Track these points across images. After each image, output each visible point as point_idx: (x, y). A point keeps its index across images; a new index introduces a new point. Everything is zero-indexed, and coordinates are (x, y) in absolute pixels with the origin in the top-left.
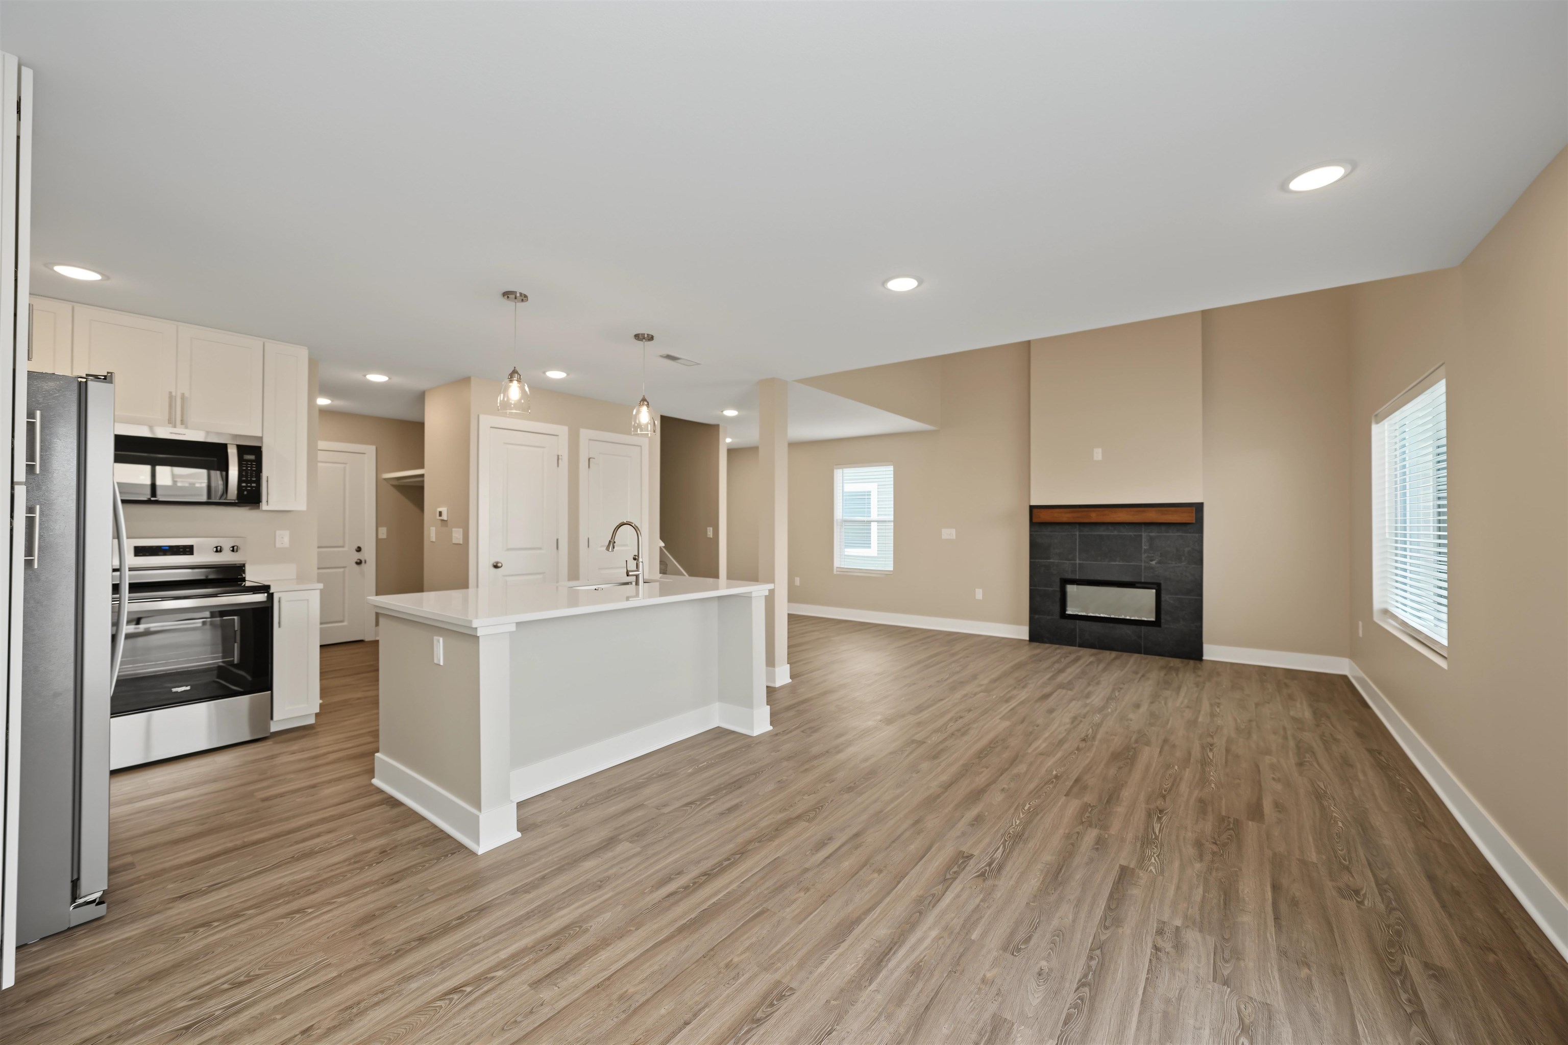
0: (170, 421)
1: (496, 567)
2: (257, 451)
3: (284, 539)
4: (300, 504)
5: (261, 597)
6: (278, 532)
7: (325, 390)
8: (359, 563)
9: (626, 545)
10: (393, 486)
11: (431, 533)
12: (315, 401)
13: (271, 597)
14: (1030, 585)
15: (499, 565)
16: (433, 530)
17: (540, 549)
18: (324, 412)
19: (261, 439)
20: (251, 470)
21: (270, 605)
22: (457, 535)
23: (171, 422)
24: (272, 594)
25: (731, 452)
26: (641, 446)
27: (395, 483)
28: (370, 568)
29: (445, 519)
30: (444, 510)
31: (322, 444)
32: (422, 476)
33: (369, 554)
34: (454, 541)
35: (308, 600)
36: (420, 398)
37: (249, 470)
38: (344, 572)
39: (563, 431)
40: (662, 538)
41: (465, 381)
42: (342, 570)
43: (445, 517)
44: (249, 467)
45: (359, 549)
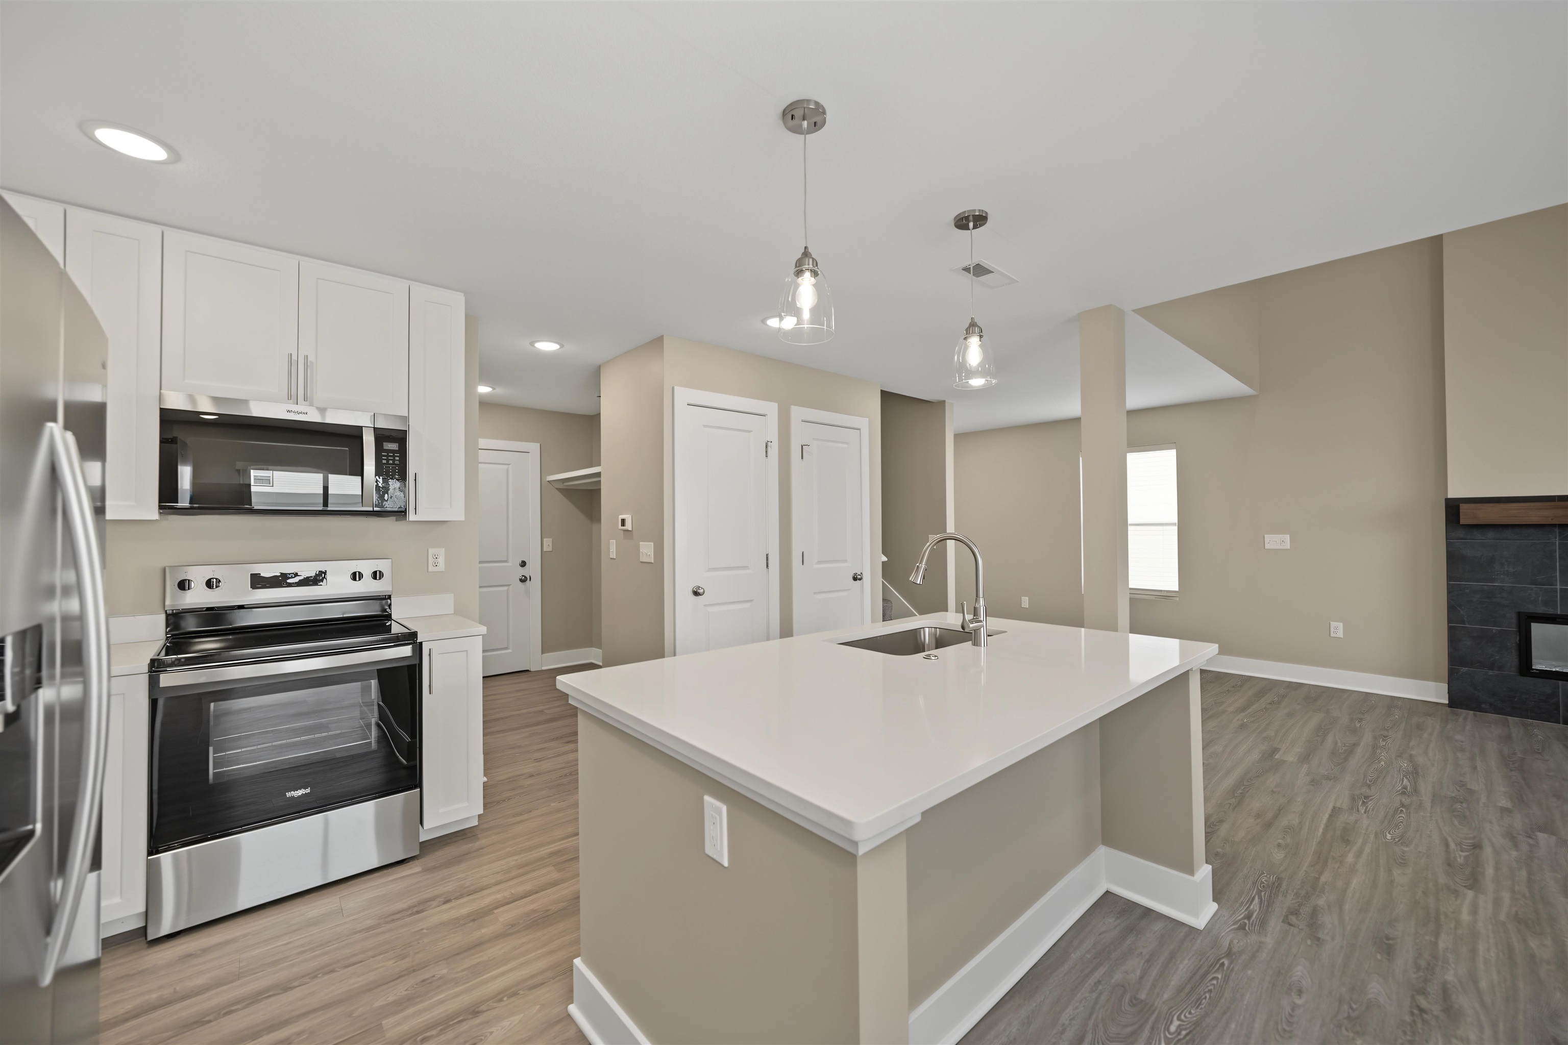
0: (290, 397)
1: (696, 593)
2: (400, 437)
3: (438, 558)
4: (456, 513)
5: (406, 651)
6: (431, 551)
7: (485, 378)
8: (523, 580)
9: (845, 561)
10: (558, 489)
11: (611, 548)
12: (476, 388)
13: (418, 649)
14: (1450, 621)
15: (701, 591)
16: (613, 542)
17: (746, 567)
18: (486, 404)
19: (405, 419)
20: (394, 464)
21: (417, 662)
22: (647, 551)
23: (292, 397)
24: (421, 643)
25: (957, 436)
26: (859, 429)
27: (561, 486)
28: (535, 585)
29: (630, 529)
30: (628, 518)
31: (483, 443)
32: (598, 475)
33: (534, 570)
34: (643, 559)
35: (467, 651)
36: (594, 376)
37: (391, 464)
38: (508, 590)
39: (771, 409)
40: (884, 552)
41: (657, 343)
42: (506, 588)
43: (628, 526)
44: (391, 460)
45: (523, 564)
